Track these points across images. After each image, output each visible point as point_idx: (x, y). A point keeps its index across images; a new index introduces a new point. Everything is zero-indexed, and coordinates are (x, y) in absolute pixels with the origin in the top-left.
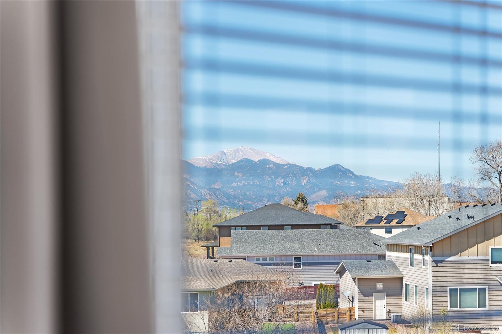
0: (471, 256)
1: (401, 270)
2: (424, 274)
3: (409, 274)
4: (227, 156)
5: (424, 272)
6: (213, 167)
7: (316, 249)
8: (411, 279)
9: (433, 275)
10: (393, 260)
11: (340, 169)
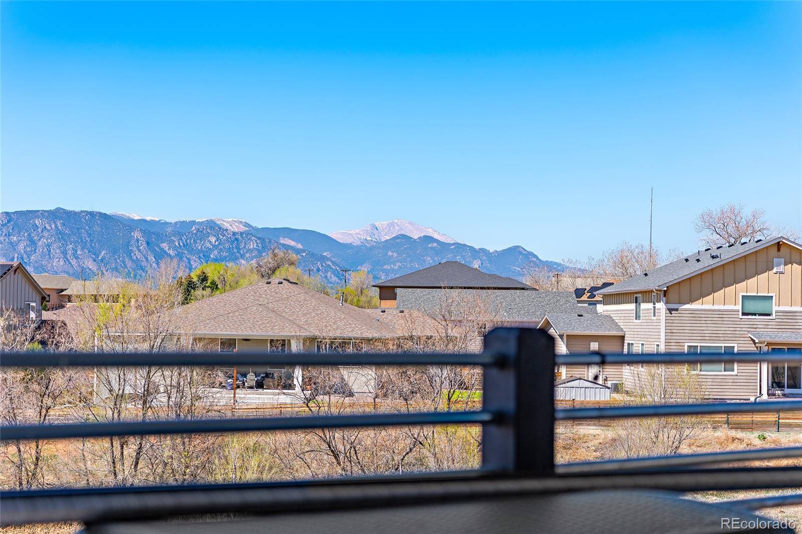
0: (716, 304)
1: (622, 327)
2: (654, 327)
3: (633, 330)
4: (379, 231)
5: (655, 324)
6: (360, 244)
7: (505, 314)
8: (636, 336)
9: (667, 328)
10: (611, 315)
11: (521, 252)
